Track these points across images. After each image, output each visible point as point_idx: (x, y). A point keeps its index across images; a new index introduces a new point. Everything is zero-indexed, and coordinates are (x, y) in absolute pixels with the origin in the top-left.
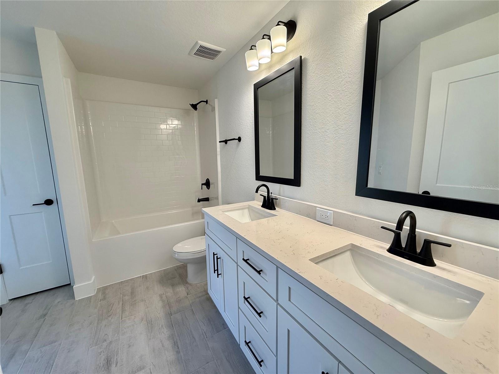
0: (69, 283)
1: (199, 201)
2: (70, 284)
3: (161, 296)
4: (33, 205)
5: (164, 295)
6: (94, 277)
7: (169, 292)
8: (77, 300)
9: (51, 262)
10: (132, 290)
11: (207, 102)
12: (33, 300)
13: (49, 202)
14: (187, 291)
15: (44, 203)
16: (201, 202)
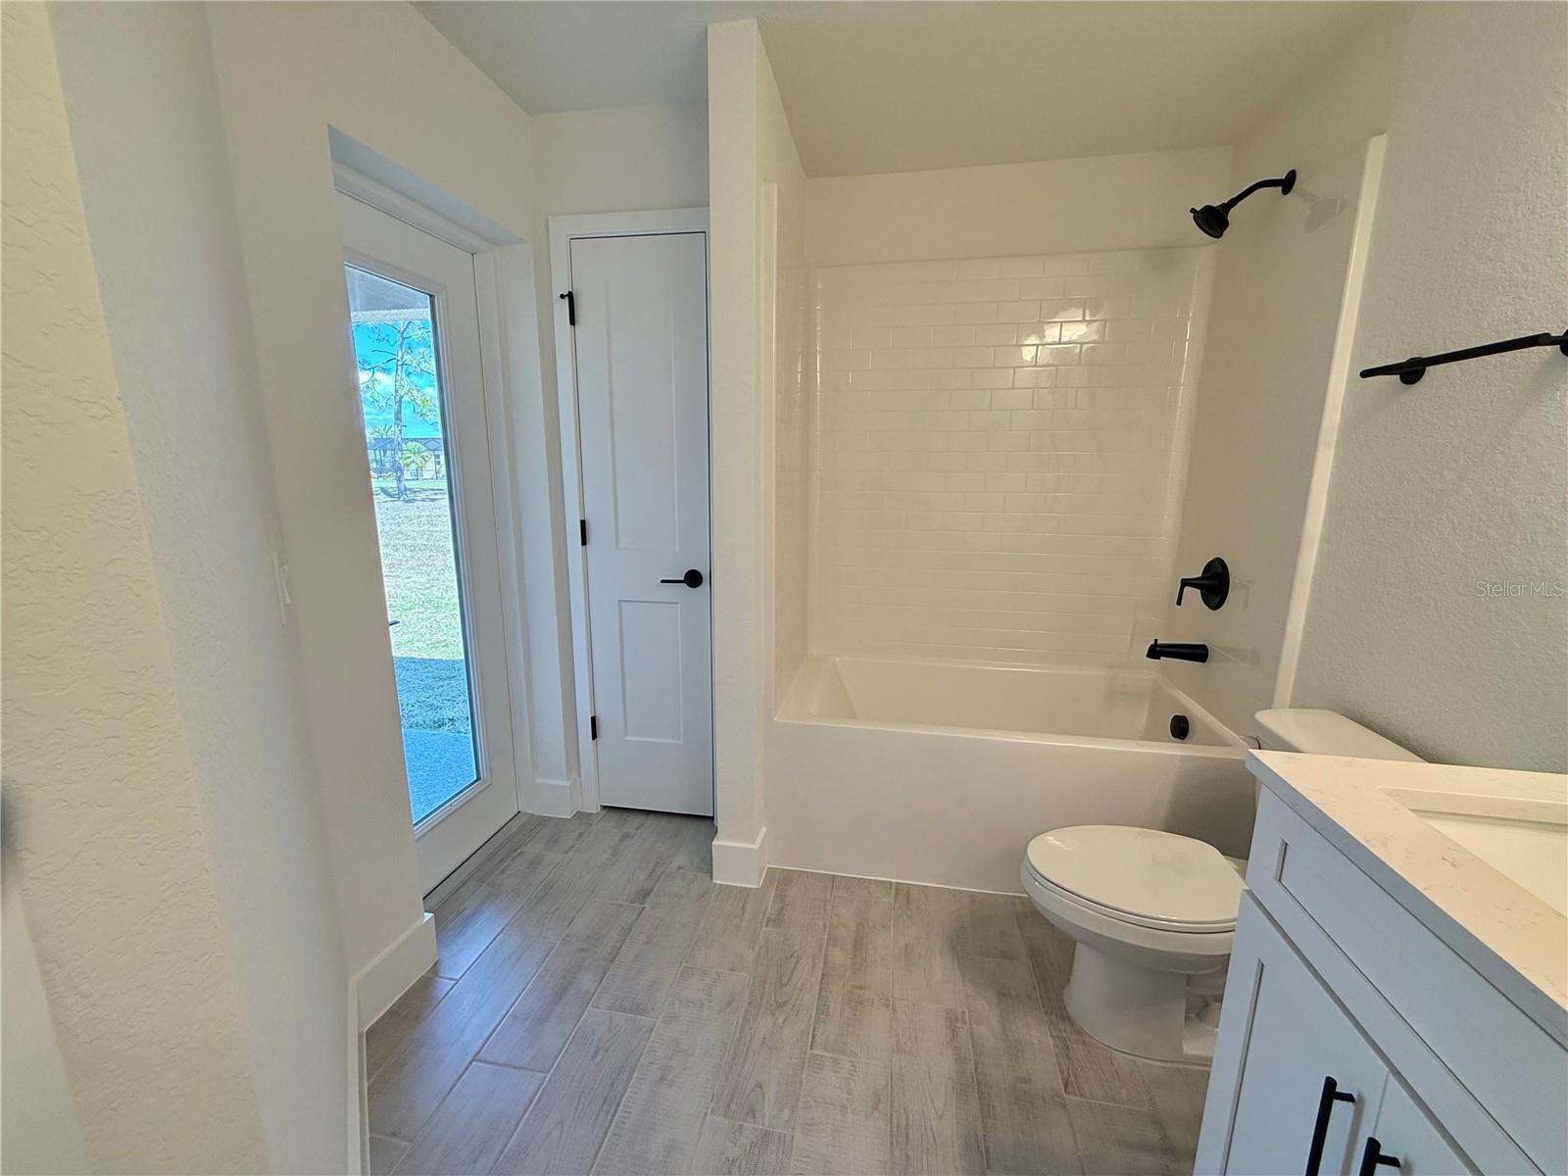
0: (711, 815)
1: (1156, 652)
2: (712, 818)
3: (953, 1021)
4: (663, 581)
5: (966, 1027)
6: (764, 830)
7: (987, 1019)
8: (716, 884)
9: (681, 742)
10: (858, 930)
11: (1287, 183)
12: (637, 829)
13: (693, 579)
14: (1064, 1067)
15: (682, 579)
16: (1162, 658)
